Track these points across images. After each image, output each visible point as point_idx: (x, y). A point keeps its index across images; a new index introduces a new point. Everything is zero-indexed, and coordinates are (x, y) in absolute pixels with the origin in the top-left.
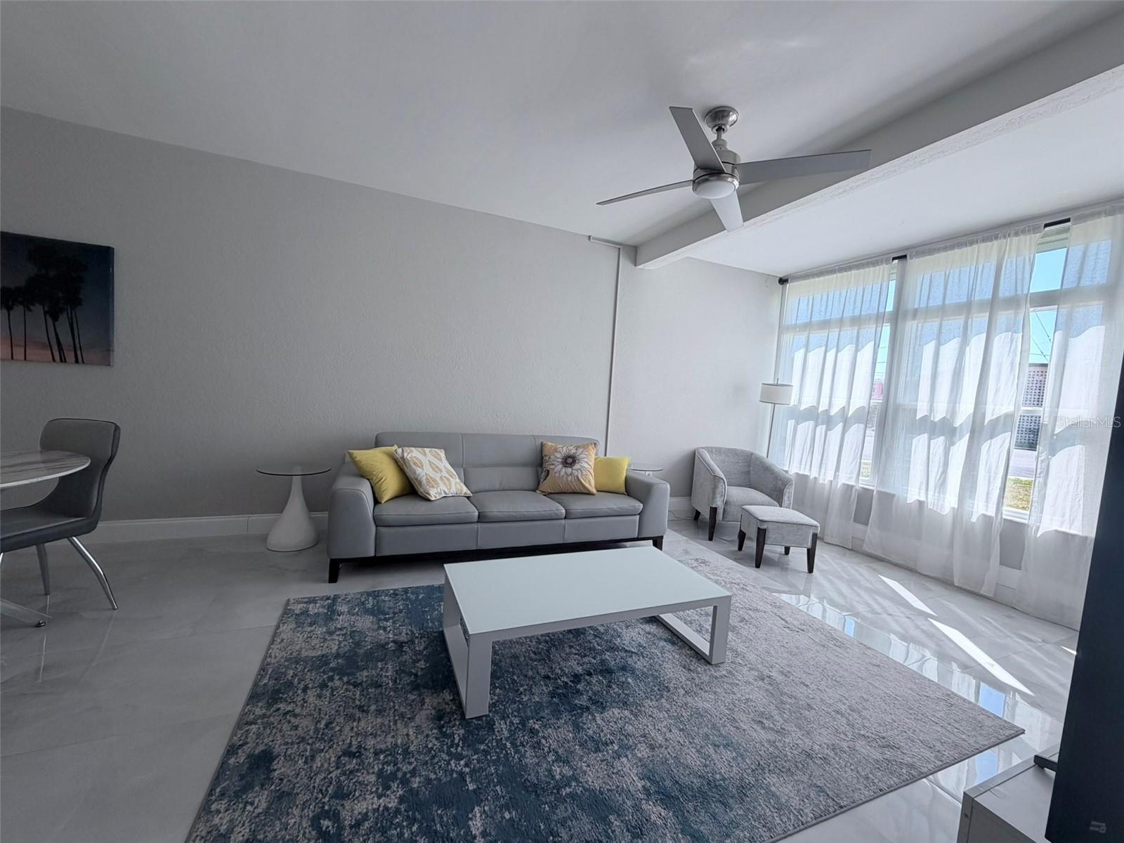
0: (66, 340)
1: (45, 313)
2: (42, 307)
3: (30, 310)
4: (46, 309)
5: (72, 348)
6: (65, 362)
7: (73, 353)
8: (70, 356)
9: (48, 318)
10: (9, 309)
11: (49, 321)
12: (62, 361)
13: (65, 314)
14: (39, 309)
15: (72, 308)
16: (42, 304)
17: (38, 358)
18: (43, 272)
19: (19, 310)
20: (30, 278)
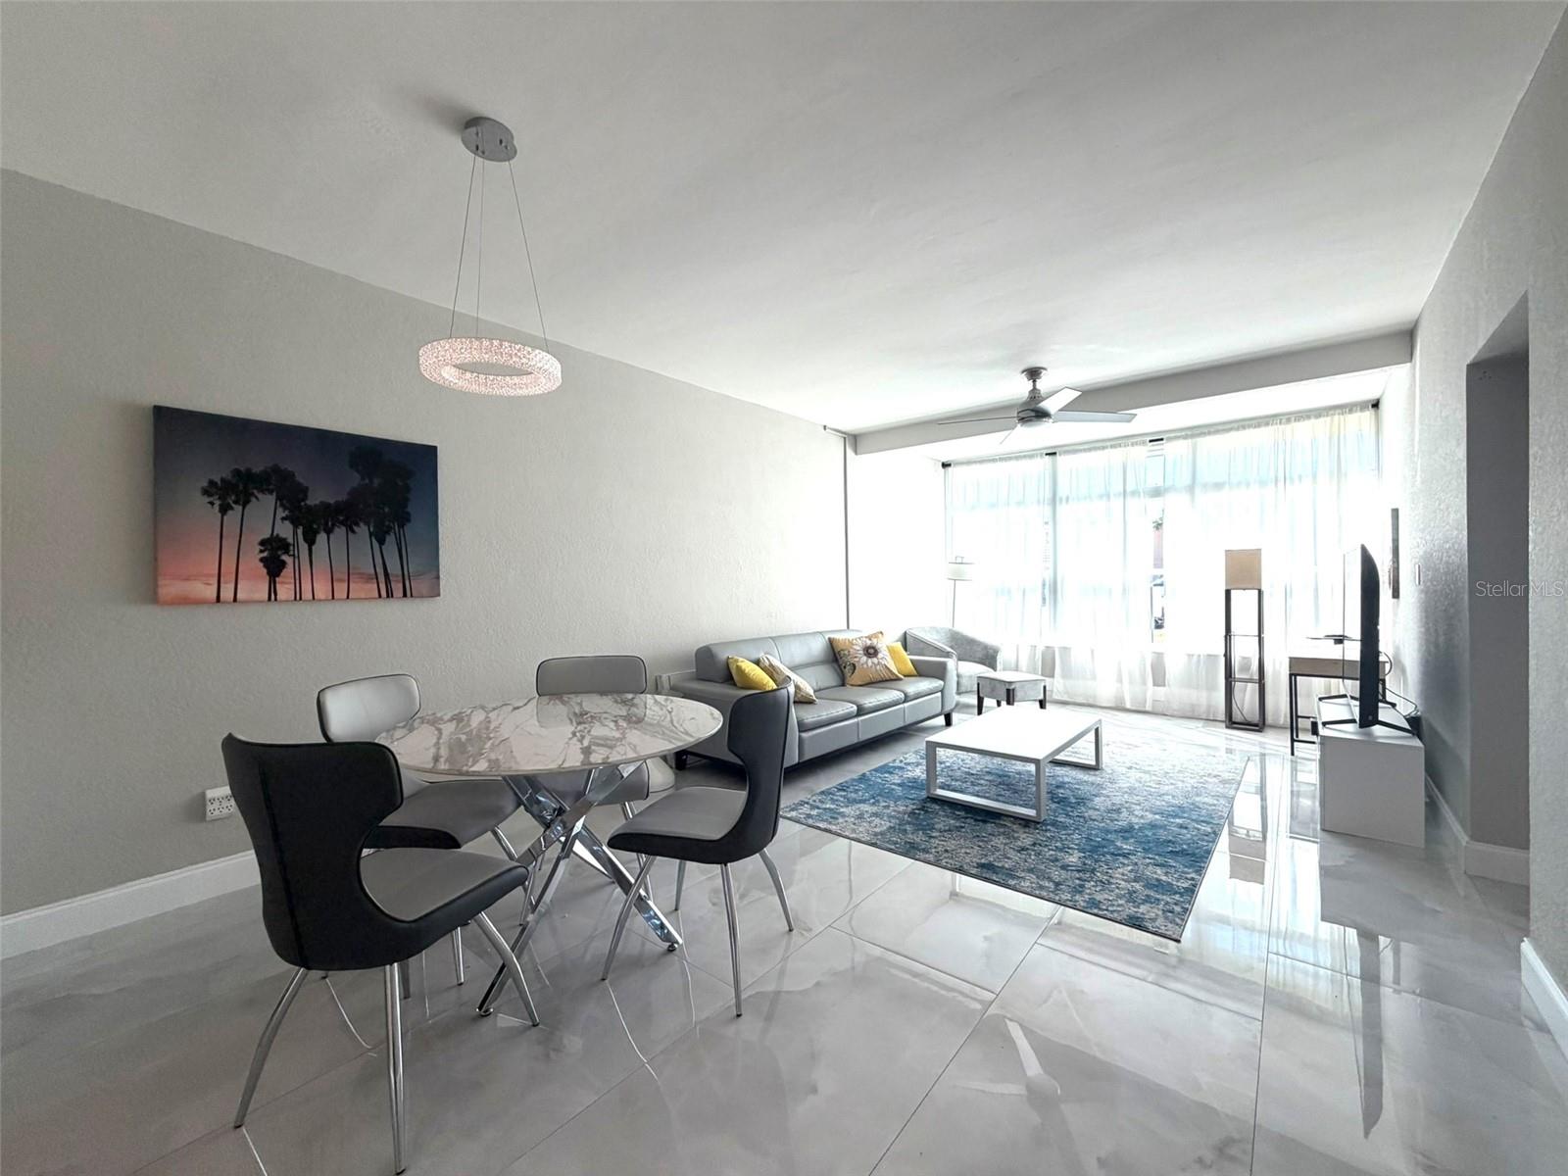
0: (394, 567)
1: (371, 535)
2: (366, 528)
3: (353, 532)
4: (372, 529)
5: (401, 578)
6: (392, 596)
7: (401, 585)
8: (397, 588)
9: (374, 540)
10: (329, 532)
11: (376, 545)
12: (388, 596)
13: (392, 534)
14: (363, 530)
15: (402, 526)
16: (367, 524)
17: (361, 595)
18: (367, 480)
19: (340, 532)
20: (353, 489)
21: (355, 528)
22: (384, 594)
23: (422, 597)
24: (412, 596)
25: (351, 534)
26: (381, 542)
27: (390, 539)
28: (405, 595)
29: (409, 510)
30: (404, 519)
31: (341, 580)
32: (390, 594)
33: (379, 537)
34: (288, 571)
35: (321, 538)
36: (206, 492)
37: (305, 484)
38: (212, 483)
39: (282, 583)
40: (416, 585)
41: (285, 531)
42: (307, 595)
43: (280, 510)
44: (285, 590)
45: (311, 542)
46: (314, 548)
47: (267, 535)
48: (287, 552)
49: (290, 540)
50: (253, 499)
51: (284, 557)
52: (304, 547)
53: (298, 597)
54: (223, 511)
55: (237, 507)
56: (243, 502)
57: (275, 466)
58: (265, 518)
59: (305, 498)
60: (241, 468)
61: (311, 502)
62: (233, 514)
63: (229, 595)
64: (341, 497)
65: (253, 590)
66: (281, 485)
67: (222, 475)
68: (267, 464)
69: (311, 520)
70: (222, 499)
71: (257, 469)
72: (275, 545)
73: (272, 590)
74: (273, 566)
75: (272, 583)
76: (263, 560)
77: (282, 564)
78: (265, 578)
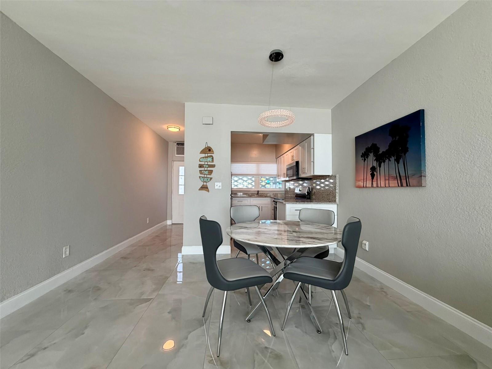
0: (403, 174)
1: (395, 160)
4: (395, 158)
5: (405, 178)
8: (404, 182)
10: (384, 162)
11: (396, 163)
12: (401, 186)
13: (402, 159)
14: (393, 159)
15: (405, 154)
16: (394, 156)
17: (393, 185)
18: (394, 139)
19: (387, 161)
20: (390, 143)
21: (391, 159)
22: (400, 185)
23: (413, 186)
24: (410, 186)
25: (389, 162)
26: (398, 163)
27: (401, 161)
28: (407, 186)
29: (407, 146)
30: (405, 150)
31: (387, 180)
32: (402, 186)
33: (397, 161)
34: (375, 177)
35: (383, 164)
36: (362, 157)
37: (380, 146)
38: (363, 153)
39: (374, 181)
40: (412, 181)
41: (375, 164)
42: (379, 185)
43: (374, 157)
44: (375, 184)
45: (380, 166)
46: (380, 168)
47: (371, 166)
48: (375, 171)
49: (376, 167)
50: (369, 156)
51: (375, 173)
52: (378, 168)
54: (364, 161)
55: (366, 159)
56: (367, 157)
57: (373, 143)
58: (371, 161)
59: (379, 151)
60: (367, 147)
61: (380, 152)
62: (366, 161)
63: (365, 185)
64: (387, 148)
65: (369, 184)
66: (374, 149)
67: (363, 151)
68: (372, 144)
69: (380, 159)
70: (364, 158)
71: (369, 146)
72: (373, 169)
73: (372, 184)
74: (373, 176)
75: (372, 181)
76: (371, 174)
77: (374, 175)
78: (371, 180)
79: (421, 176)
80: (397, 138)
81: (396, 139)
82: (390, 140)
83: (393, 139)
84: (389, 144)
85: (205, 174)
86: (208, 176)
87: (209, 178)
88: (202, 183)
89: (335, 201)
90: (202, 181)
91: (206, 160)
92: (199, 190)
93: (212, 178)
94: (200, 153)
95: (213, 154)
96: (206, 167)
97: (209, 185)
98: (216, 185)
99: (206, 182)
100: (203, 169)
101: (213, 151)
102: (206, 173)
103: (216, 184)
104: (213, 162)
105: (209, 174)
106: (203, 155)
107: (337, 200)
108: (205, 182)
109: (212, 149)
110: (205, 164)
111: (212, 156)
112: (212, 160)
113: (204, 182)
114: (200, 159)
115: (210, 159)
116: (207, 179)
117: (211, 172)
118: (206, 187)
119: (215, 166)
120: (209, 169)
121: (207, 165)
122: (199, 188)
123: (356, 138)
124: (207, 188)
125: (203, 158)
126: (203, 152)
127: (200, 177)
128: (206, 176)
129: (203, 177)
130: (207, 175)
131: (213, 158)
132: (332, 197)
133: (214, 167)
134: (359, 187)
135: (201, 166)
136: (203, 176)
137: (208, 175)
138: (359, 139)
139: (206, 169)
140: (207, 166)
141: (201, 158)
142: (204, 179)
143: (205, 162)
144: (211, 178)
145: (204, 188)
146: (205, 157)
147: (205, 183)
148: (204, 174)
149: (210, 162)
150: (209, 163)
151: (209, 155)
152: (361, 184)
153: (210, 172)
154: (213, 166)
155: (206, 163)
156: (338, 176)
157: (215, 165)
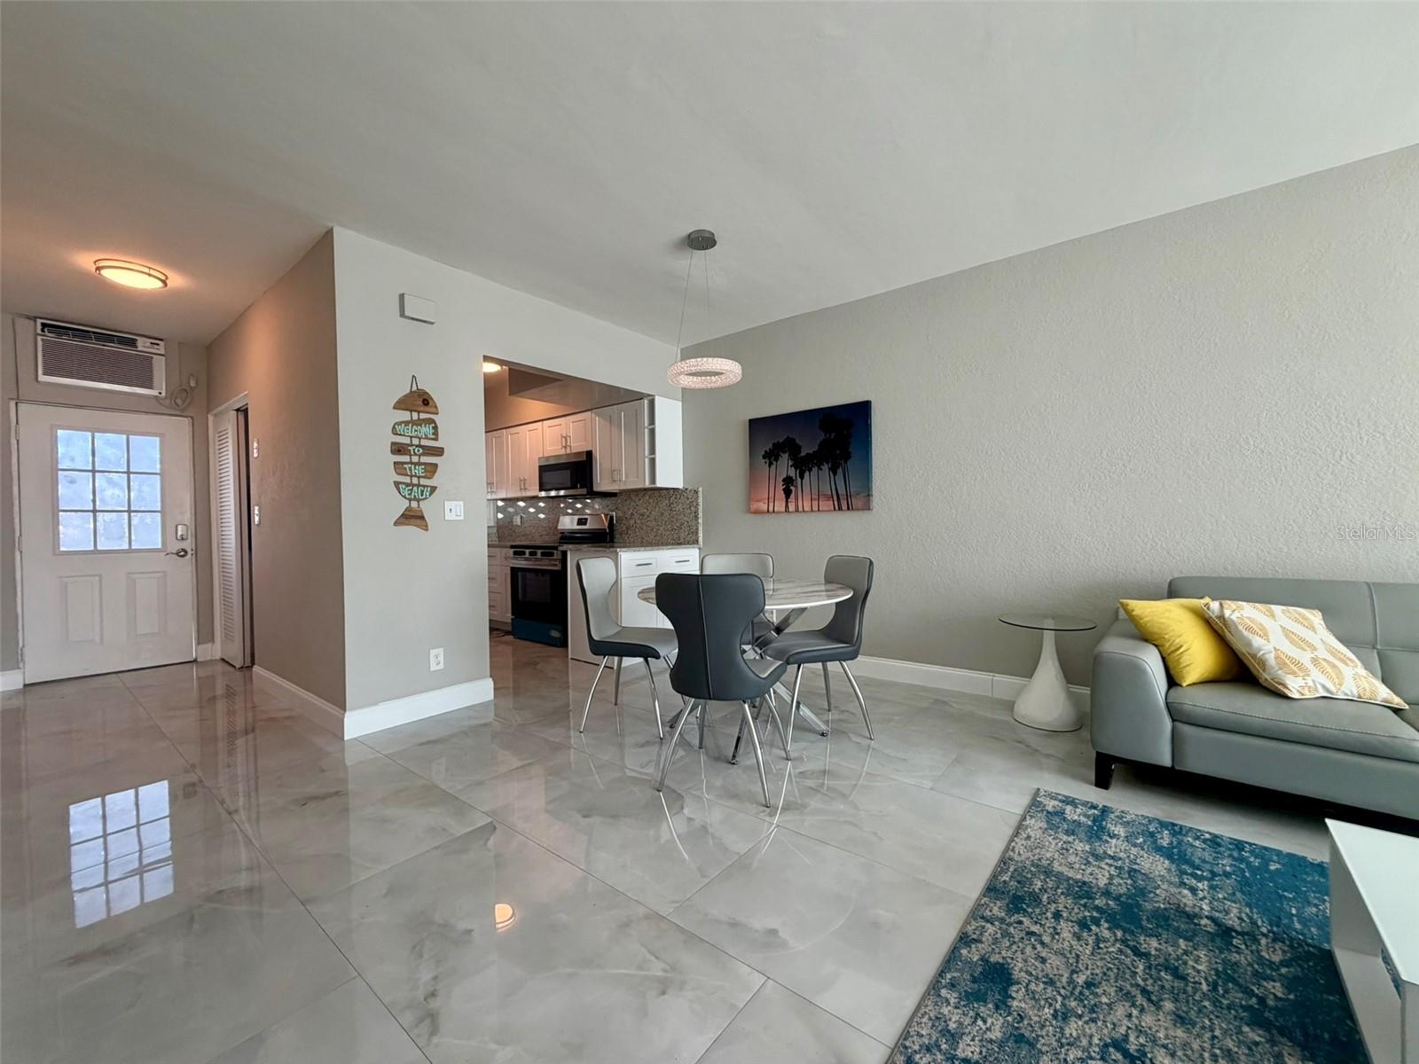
0: (842, 491)
1: (830, 469)
2: (827, 465)
3: (821, 469)
4: (830, 466)
5: (845, 498)
7: (846, 502)
8: (844, 504)
10: (810, 470)
11: (831, 474)
13: (841, 468)
14: (825, 467)
15: (846, 462)
16: (827, 463)
17: (825, 508)
18: (828, 436)
19: (815, 470)
20: (821, 442)
21: (822, 467)
22: (837, 508)
23: (858, 509)
24: (853, 509)
25: (820, 472)
26: (835, 474)
27: (840, 471)
28: (848, 509)
29: (851, 450)
30: (847, 457)
31: (815, 499)
32: (840, 509)
33: (834, 470)
34: (793, 496)
35: (807, 474)
36: (764, 457)
37: (801, 444)
38: (766, 452)
40: (856, 502)
41: (792, 472)
42: (800, 509)
43: (790, 461)
44: (792, 507)
45: (802, 478)
46: (803, 481)
47: (785, 476)
50: (780, 458)
51: (792, 488)
52: (799, 479)
53: (797, 510)
54: (770, 466)
55: (774, 463)
56: (777, 460)
57: (788, 437)
58: (785, 466)
59: (800, 452)
60: (776, 442)
61: (803, 454)
62: (773, 467)
63: (771, 509)
64: (816, 448)
65: (780, 506)
66: (790, 447)
67: (769, 447)
68: (785, 437)
69: (803, 465)
70: (770, 460)
71: (781, 441)
72: (788, 481)
73: (787, 506)
74: (788, 493)
75: (787, 502)
76: (784, 490)
77: (791, 491)
78: (785, 499)
79: (869, 495)
80: (833, 435)
81: (830, 436)
82: (822, 436)
83: (825, 435)
84: (818, 442)
85: (415, 476)
86: (423, 481)
87: (428, 486)
88: (406, 503)
89: (696, 542)
90: (404, 497)
91: (416, 431)
92: (396, 523)
93: (436, 487)
94: (394, 408)
95: (437, 414)
96: (415, 454)
97: (426, 507)
98: (447, 511)
99: (418, 501)
100: (406, 458)
101: (436, 407)
102: (419, 470)
103: (448, 505)
104: (436, 439)
105: (428, 474)
106: (405, 416)
107: (701, 539)
108: (415, 499)
109: (432, 399)
110: (411, 445)
111: (433, 421)
112: (433, 434)
113: (410, 500)
114: (394, 427)
115: (426, 430)
116: (422, 491)
117: (432, 469)
118: (419, 514)
119: (443, 452)
120: (425, 459)
121: (419, 446)
122: (394, 520)
123: (750, 421)
124: (422, 518)
125: (407, 423)
126: (402, 404)
127: (397, 484)
128: (415, 481)
129: (407, 485)
130: (419, 477)
131: (436, 428)
132: (689, 534)
133: (441, 455)
134: (757, 512)
135: (398, 449)
136: (407, 480)
137: (422, 477)
138: (757, 426)
139: (415, 459)
140: (421, 451)
141: (400, 423)
142: (412, 490)
143: (411, 437)
144: (432, 487)
145: (412, 517)
146: (413, 422)
147: (414, 504)
148: (411, 476)
149: (427, 438)
150: (424, 442)
151: (423, 416)
152: (765, 507)
153: (429, 468)
154: (439, 452)
155: (416, 441)
156: (700, 489)
157: (443, 449)
